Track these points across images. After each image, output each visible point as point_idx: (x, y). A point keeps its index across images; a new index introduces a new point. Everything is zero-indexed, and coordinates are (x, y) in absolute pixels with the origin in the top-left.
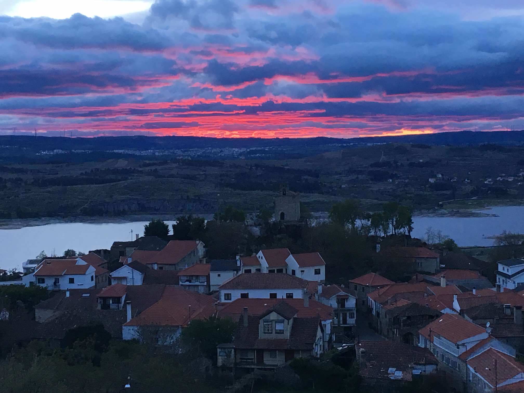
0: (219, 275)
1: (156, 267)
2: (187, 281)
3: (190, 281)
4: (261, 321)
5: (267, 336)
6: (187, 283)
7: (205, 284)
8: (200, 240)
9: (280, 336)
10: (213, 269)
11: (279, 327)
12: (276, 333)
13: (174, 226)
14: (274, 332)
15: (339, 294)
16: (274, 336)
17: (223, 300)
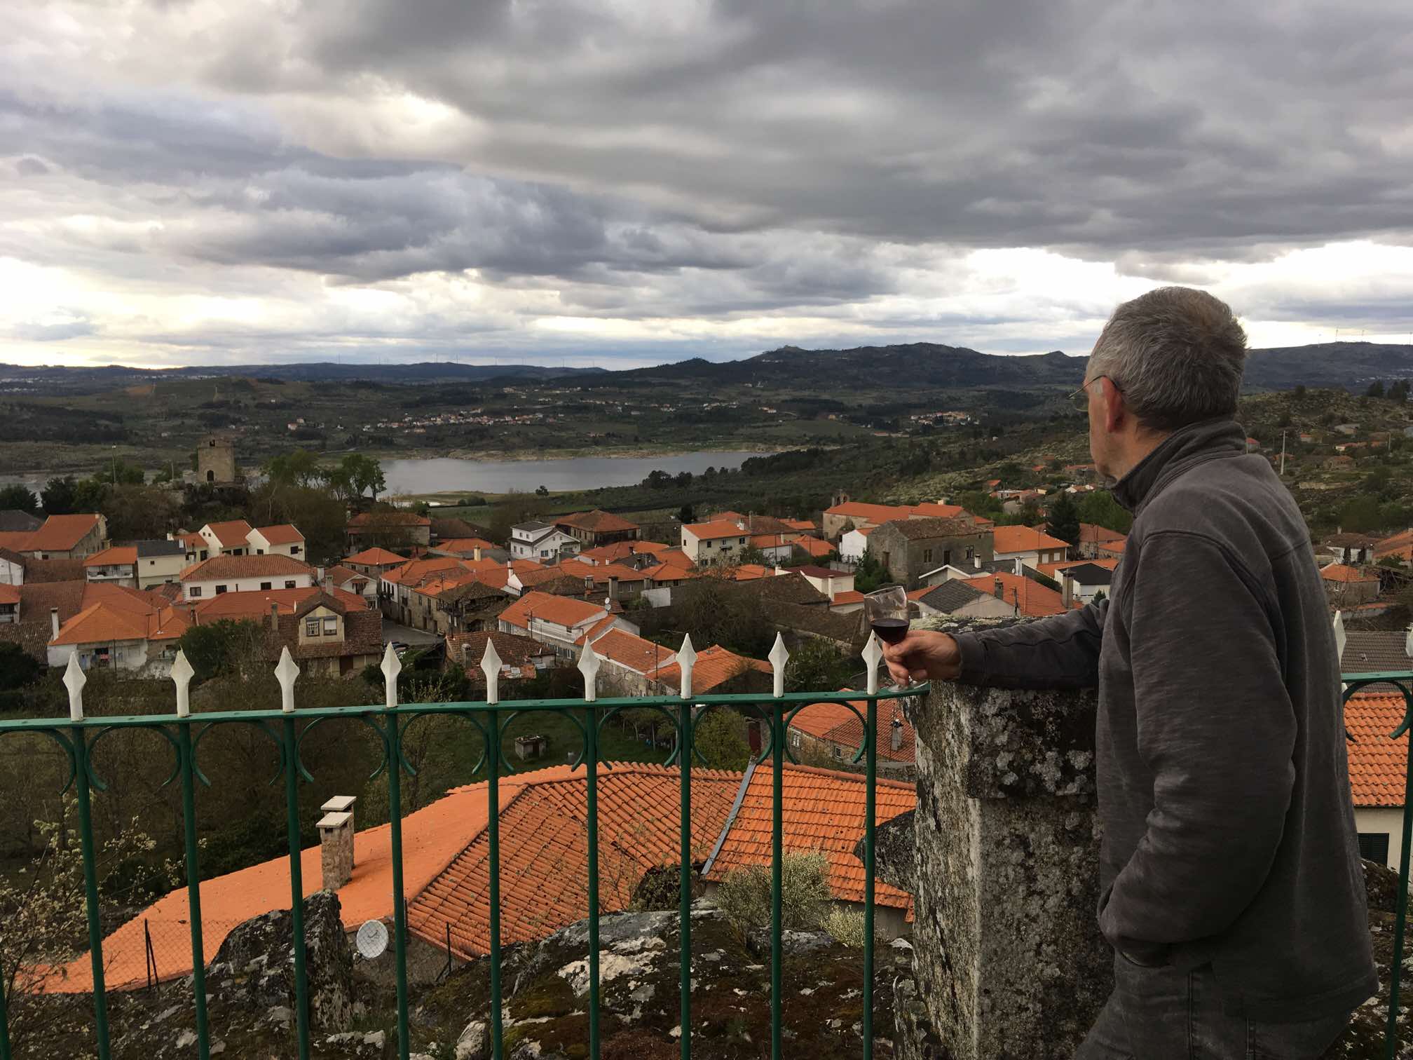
0: (153, 563)
1: (39, 555)
2: (99, 574)
3: (104, 574)
4: (303, 620)
5: (312, 640)
6: (101, 577)
7: (131, 576)
8: (100, 513)
9: (333, 639)
10: (143, 554)
11: (330, 626)
12: (325, 635)
13: (44, 495)
14: (322, 633)
15: (355, 577)
16: (322, 639)
17: (188, 598)
